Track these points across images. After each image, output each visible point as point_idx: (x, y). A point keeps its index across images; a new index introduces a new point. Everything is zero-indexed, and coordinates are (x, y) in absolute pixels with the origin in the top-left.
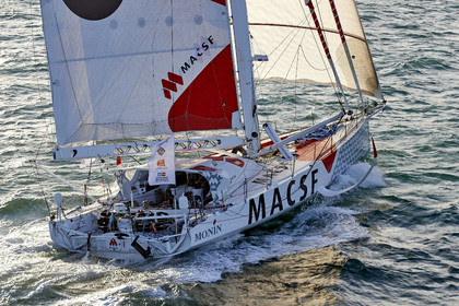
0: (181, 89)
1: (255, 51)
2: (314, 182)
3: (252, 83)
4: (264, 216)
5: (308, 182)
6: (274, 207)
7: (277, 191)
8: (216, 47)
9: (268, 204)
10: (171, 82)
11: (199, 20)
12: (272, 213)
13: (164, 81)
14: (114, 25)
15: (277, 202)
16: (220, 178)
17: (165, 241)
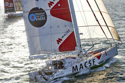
0: (62, 42)
1: (80, 32)
2: (94, 62)
3: (79, 40)
4: (77, 70)
5: (92, 62)
6: (80, 68)
7: (81, 64)
8: (70, 32)
9: (79, 67)
10: (59, 41)
11: (66, 26)
12: (80, 69)
13: (57, 40)
14: (44, 28)
15: (81, 67)
16: (65, 62)
17: (50, 77)
